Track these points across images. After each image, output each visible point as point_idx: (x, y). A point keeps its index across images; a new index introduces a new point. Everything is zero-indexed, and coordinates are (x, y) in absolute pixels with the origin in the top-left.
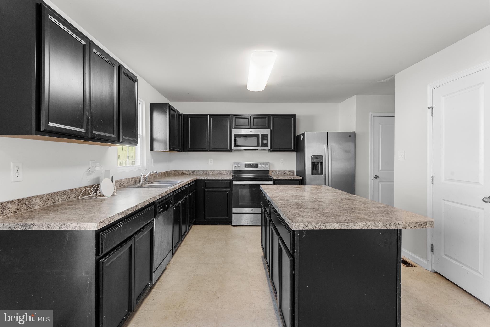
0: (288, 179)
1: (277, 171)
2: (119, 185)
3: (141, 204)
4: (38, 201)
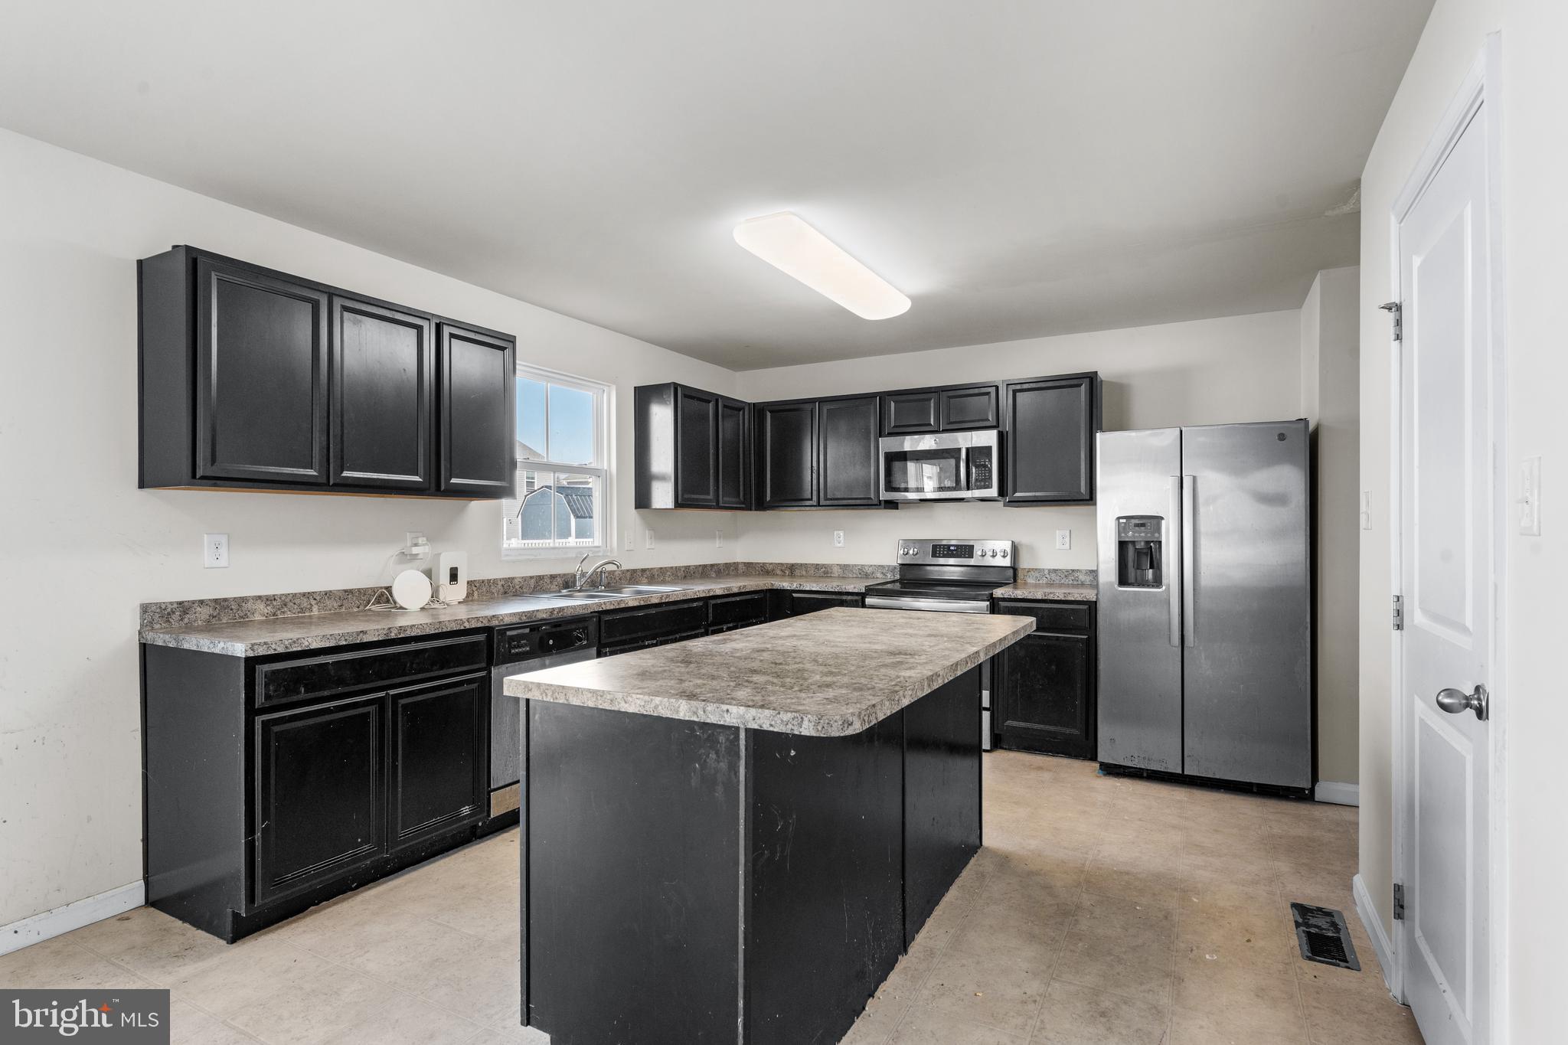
0: (1044, 598)
1: (1046, 572)
2: (502, 590)
3: (421, 627)
4: (261, 606)
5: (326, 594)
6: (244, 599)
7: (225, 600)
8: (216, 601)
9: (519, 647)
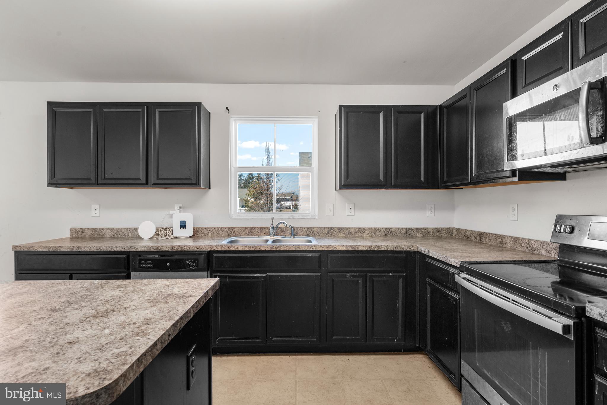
2: (226, 233)
3: (89, 247)
4: (109, 232)
5: (134, 229)
6: (103, 229)
7: (96, 228)
8: (93, 228)
9: (145, 264)
